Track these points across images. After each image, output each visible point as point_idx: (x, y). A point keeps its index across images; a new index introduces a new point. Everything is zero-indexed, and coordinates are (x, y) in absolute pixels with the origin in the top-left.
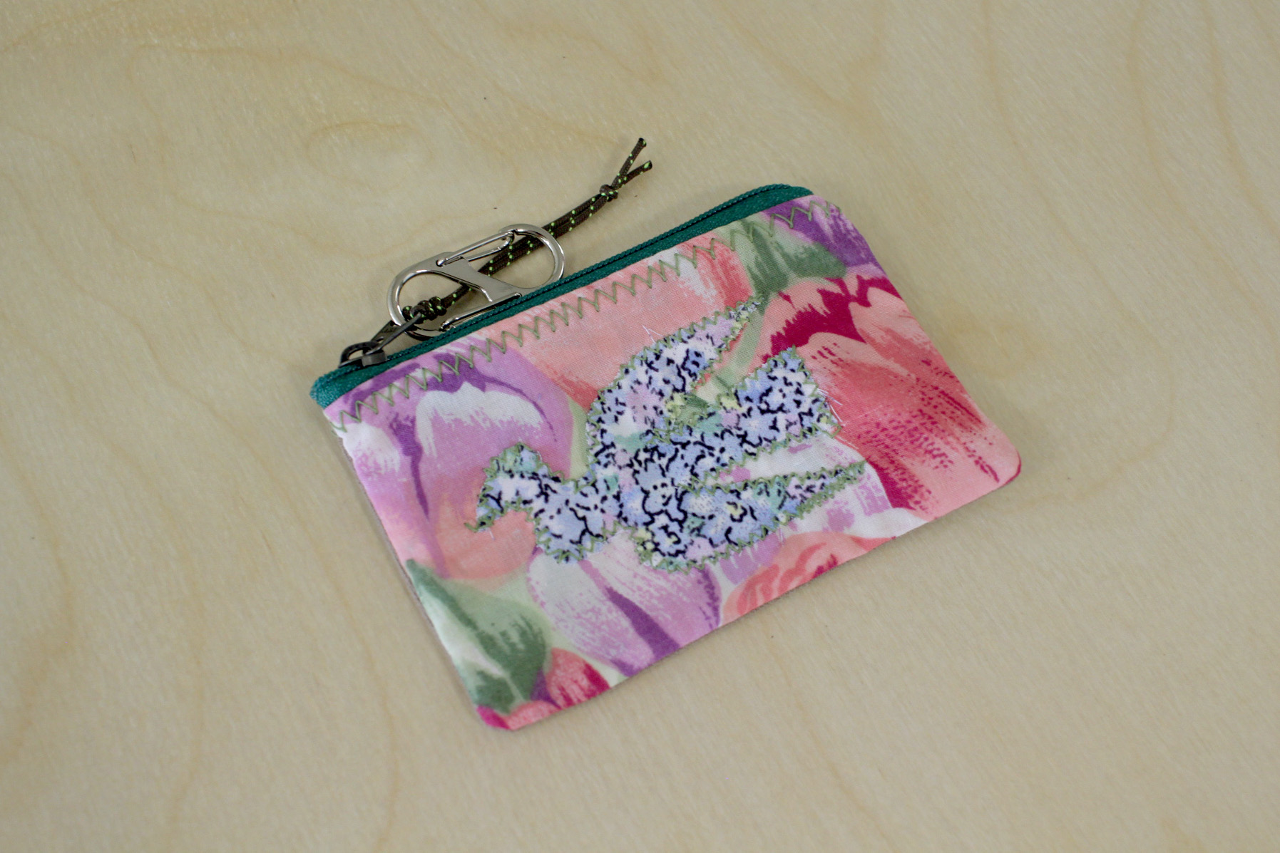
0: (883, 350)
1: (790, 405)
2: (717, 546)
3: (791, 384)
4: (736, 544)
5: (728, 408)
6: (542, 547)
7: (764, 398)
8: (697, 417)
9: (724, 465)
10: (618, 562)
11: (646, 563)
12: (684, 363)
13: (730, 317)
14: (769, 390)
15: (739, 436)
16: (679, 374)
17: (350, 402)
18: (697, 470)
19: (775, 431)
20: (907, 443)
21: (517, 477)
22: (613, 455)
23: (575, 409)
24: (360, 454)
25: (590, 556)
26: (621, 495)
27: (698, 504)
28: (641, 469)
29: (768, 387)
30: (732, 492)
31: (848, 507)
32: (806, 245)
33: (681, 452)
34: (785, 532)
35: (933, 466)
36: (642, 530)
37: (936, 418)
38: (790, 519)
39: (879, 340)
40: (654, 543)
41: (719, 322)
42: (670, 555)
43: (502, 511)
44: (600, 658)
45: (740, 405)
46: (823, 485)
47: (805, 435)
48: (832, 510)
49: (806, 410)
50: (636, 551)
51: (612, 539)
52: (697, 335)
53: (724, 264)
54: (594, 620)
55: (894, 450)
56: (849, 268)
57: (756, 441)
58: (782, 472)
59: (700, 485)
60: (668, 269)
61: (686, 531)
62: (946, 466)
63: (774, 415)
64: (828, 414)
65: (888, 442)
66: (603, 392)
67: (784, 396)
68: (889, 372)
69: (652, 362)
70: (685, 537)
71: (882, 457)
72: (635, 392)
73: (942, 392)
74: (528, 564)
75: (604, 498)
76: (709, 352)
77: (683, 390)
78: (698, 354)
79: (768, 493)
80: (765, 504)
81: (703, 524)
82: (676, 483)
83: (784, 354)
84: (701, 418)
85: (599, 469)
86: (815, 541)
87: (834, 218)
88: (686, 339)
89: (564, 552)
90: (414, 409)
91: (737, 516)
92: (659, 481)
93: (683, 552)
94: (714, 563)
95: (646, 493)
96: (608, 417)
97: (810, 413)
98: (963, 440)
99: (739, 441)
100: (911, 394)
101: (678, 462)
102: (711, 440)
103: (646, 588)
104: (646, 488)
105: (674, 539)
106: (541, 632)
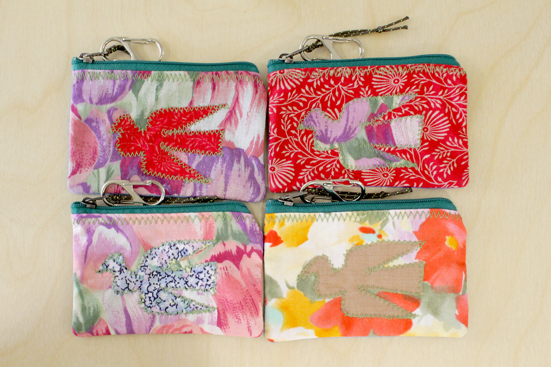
0: (243, 276)
1: (205, 280)
2: (161, 310)
3: (209, 274)
4: (167, 313)
5: (187, 271)
6: (113, 287)
7: (199, 274)
8: (177, 269)
9: (177, 287)
10: (132, 300)
11: (140, 305)
12: (181, 251)
13: (203, 243)
14: (201, 272)
15: (185, 281)
16: (178, 254)
17: (78, 217)
18: (168, 285)
19: (196, 285)
20: (232, 310)
21: (116, 262)
22: (146, 269)
23: (142, 249)
24: (75, 233)
25: (125, 296)
26: (143, 282)
27: (163, 295)
28: (152, 277)
29: (202, 271)
30: (175, 296)
31: (204, 319)
32: (240, 230)
33: (166, 277)
34: (183, 316)
35: (235, 321)
36: (144, 294)
37: (244, 307)
38: (186, 314)
39: (244, 271)
40: (145, 300)
41: (198, 243)
42: (147, 306)
43: (107, 271)
44: (112, 326)
45: (191, 272)
46: (201, 308)
47: (204, 291)
48: (199, 317)
49: (209, 284)
50: (139, 300)
51: (134, 293)
52: (189, 244)
53: (210, 225)
54: (116, 315)
55: (227, 310)
56: (250, 243)
57: (189, 285)
58: (191, 299)
59: (167, 290)
60: (190, 220)
61: (155, 302)
62: (239, 323)
63: (199, 280)
64: (214, 288)
65: (227, 306)
66: (153, 248)
67: (205, 276)
68: (239, 284)
69: (172, 246)
70: (154, 303)
71: (222, 310)
72: (162, 253)
73: (252, 299)
74: (106, 290)
75: (137, 281)
76: (190, 251)
77: (177, 259)
78: (186, 250)
79: (184, 303)
80: (181, 305)
81: (161, 302)
82: (160, 285)
83: (212, 263)
84: (178, 270)
85: (140, 271)
86: (189, 324)
87: (252, 225)
88: (185, 244)
89: (118, 291)
90: (96, 228)
91: (172, 305)
92: (157, 282)
93: (151, 308)
94: (158, 315)
95: (150, 284)
96: (150, 257)
97: (210, 285)
98: (248, 318)
99: (185, 283)
100: (241, 295)
101: (164, 280)
102: (176, 278)
103: (135, 312)
104: (151, 283)
105: (151, 302)
106: (100, 311)
